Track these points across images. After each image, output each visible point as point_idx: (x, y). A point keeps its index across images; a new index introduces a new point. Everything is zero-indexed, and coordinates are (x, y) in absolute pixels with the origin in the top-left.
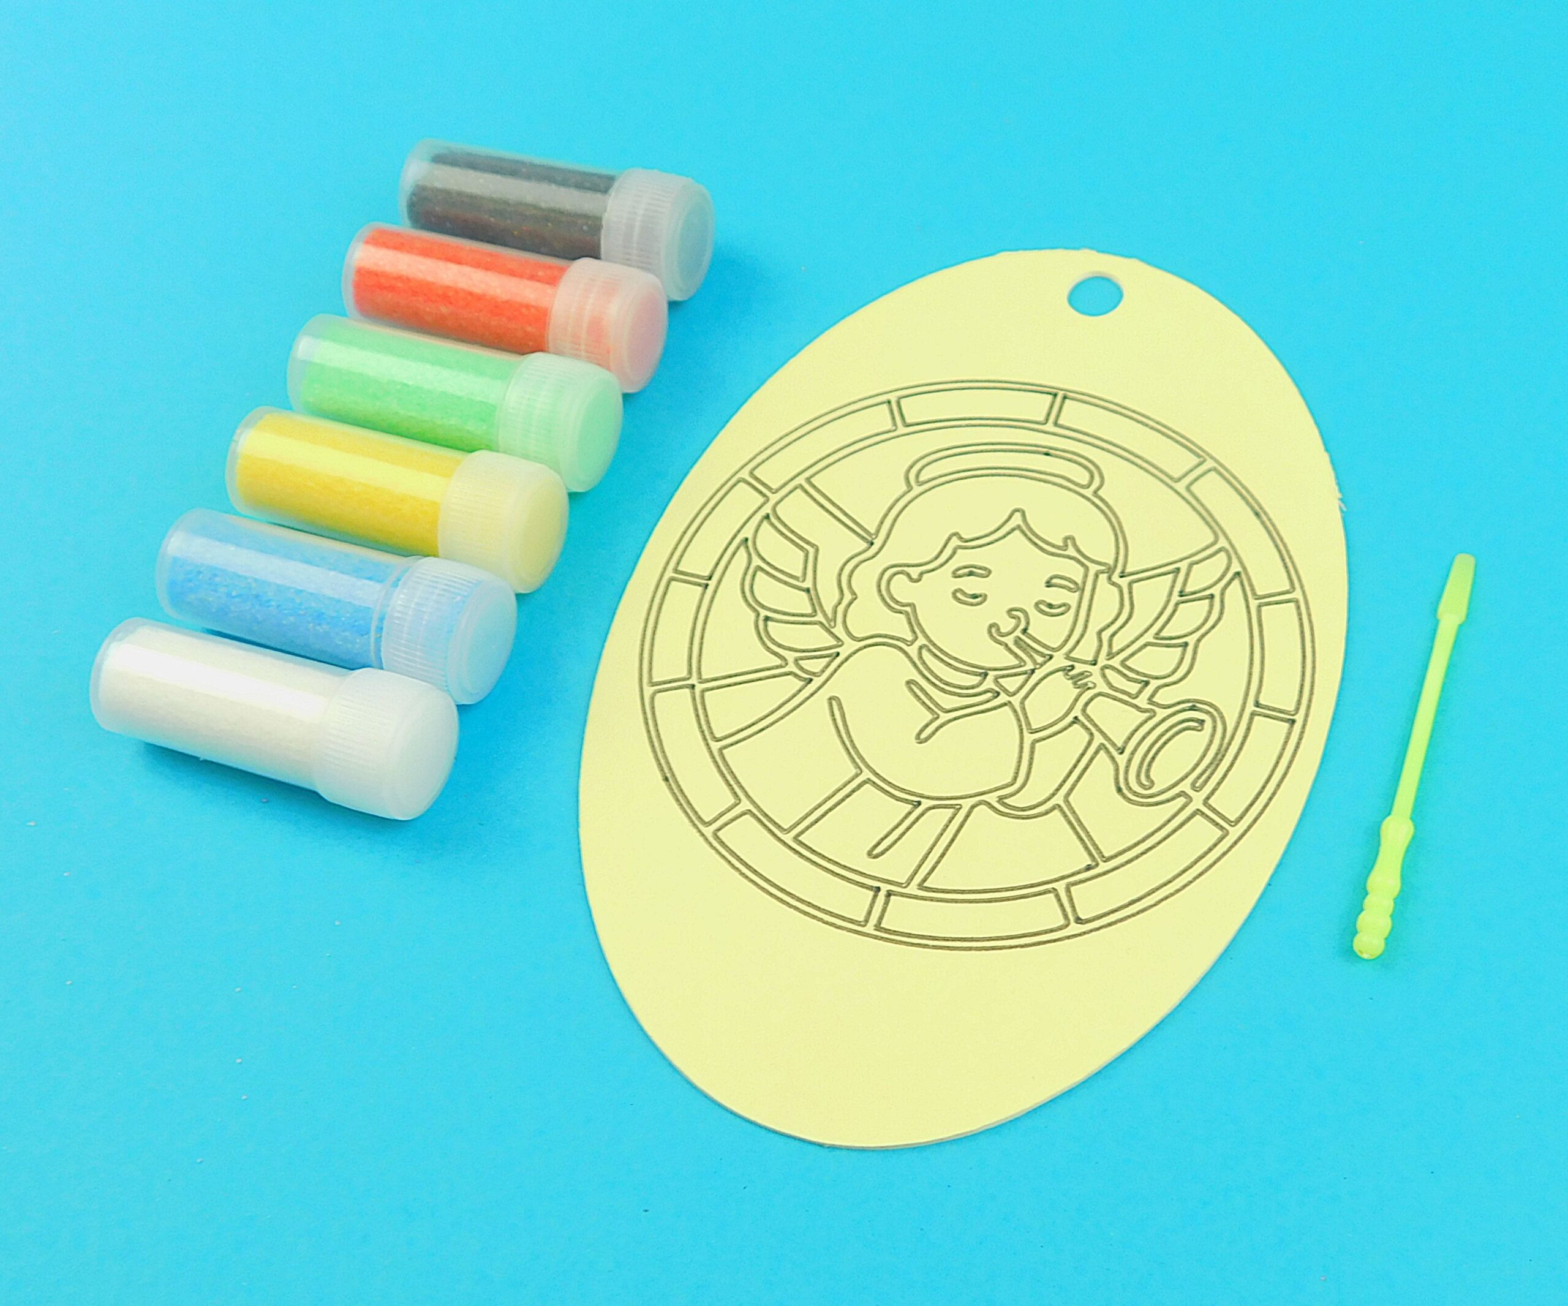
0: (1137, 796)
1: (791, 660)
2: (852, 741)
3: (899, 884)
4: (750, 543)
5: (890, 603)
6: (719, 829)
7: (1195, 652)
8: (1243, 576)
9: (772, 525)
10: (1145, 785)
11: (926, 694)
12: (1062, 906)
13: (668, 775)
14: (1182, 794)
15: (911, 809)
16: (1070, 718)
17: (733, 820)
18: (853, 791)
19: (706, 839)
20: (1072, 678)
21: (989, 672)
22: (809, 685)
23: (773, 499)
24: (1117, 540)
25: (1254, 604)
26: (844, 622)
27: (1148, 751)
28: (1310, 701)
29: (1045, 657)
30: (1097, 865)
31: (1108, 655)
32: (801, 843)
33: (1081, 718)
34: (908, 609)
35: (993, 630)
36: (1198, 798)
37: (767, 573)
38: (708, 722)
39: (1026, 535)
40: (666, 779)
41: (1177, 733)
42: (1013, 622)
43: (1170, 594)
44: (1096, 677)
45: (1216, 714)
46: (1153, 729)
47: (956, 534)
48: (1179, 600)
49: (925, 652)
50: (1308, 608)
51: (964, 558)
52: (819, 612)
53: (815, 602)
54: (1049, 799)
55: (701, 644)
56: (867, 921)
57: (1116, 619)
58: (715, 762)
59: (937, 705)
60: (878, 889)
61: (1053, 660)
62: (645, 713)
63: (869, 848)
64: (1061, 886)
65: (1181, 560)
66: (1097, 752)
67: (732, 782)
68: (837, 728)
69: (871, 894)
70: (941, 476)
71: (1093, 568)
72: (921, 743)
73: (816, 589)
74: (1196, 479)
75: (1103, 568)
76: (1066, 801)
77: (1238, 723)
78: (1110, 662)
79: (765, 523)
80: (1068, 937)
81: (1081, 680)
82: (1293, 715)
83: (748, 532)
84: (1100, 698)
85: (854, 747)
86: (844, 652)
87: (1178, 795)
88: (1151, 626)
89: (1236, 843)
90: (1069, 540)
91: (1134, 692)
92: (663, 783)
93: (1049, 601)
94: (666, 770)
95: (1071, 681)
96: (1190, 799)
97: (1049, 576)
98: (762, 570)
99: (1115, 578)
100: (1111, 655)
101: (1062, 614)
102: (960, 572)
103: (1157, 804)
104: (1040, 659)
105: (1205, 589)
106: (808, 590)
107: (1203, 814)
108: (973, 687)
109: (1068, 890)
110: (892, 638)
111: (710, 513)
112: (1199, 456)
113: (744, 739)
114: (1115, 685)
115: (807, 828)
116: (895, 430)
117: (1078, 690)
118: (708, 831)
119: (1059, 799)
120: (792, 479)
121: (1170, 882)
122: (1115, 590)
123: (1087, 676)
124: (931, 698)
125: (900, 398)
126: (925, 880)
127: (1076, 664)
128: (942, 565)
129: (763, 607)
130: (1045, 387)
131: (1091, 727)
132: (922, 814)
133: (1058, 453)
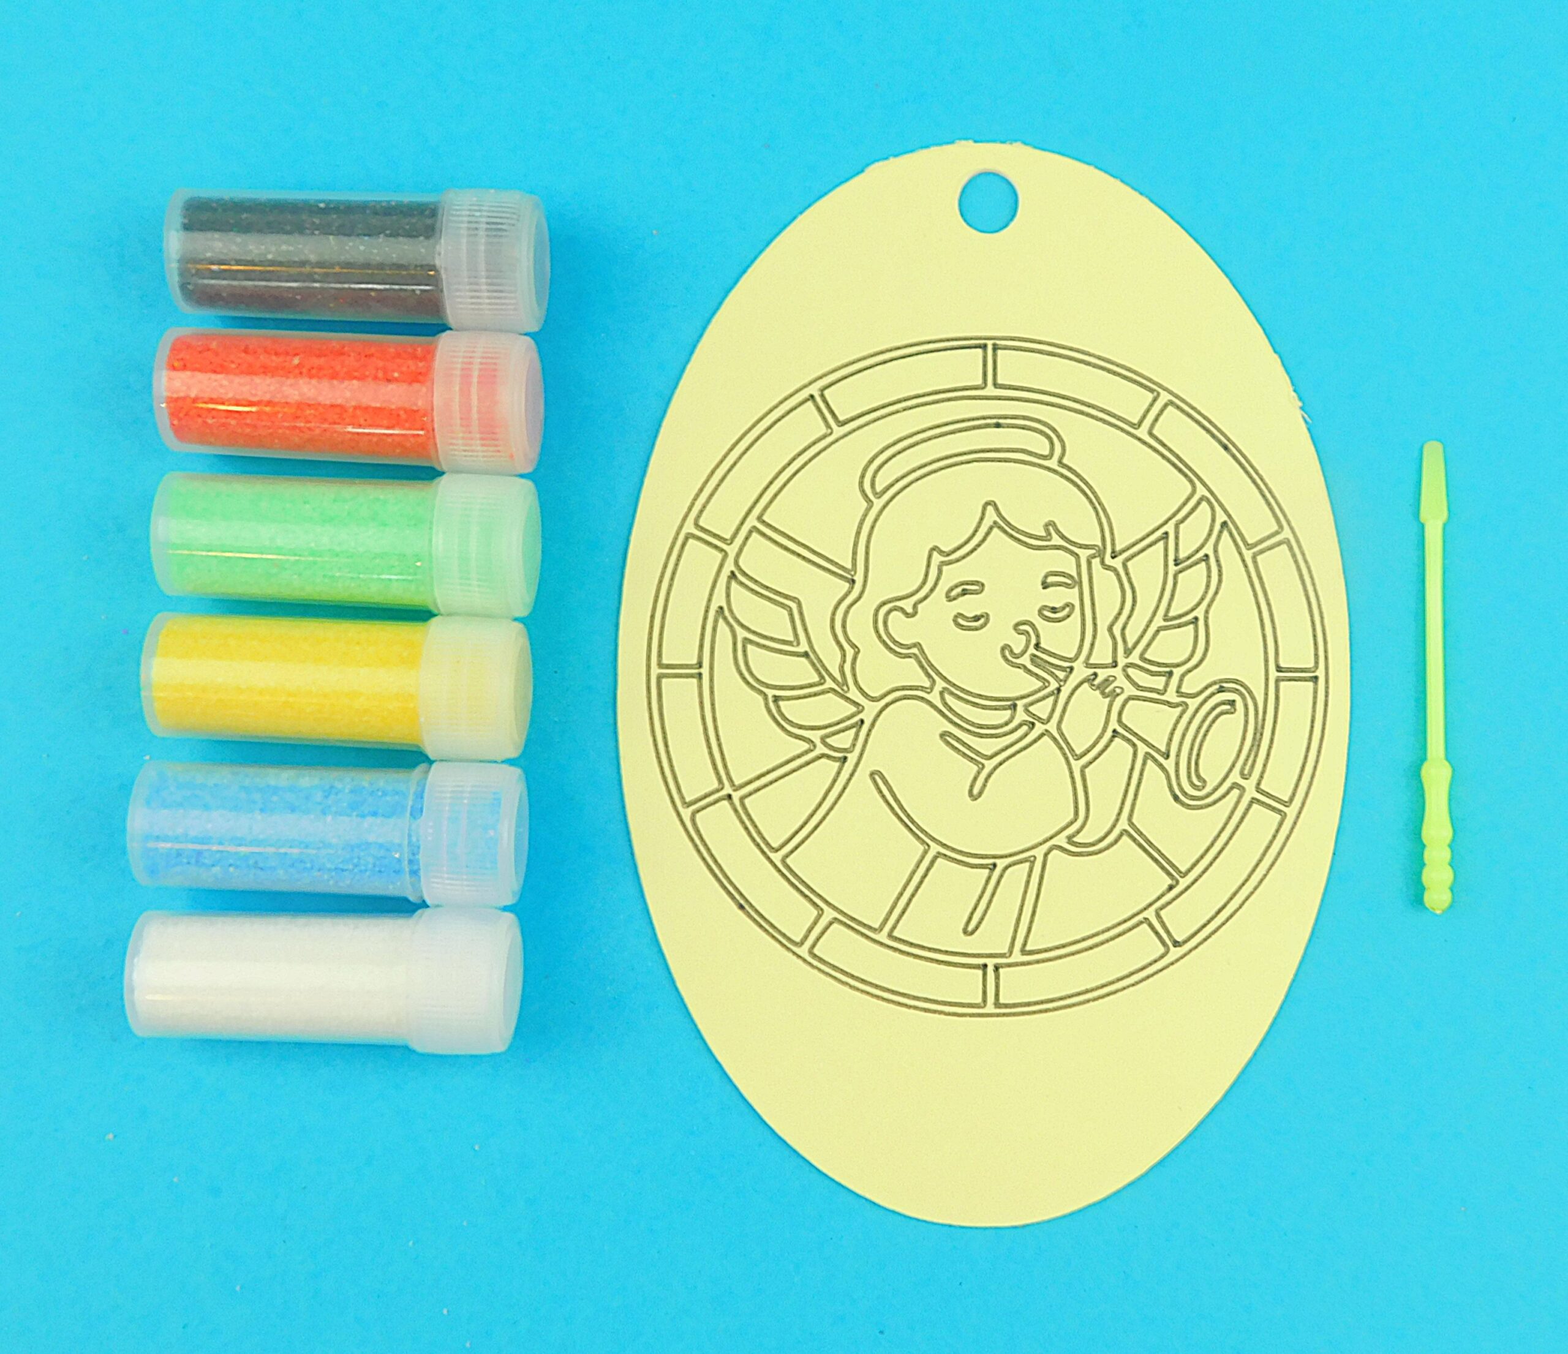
0: (1193, 800)
1: (818, 742)
3: (1002, 956)
5: (893, 646)
6: (814, 946)
9: (742, 584)
11: (964, 744)
12: (1157, 933)
13: (742, 902)
14: (1235, 785)
15: (989, 873)
16: (1109, 734)
18: (928, 870)
19: (805, 960)
20: (1098, 687)
22: (847, 764)
23: (732, 550)
25: (1248, 555)
26: (856, 682)
27: (1192, 749)
28: (1326, 651)
30: (1177, 882)
33: (1120, 730)
34: (915, 651)
35: (1007, 653)
36: (1250, 785)
38: (759, 833)
40: (741, 907)
41: (1214, 721)
42: (1023, 638)
43: (1166, 565)
46: (1190, 723)
47: (935, 548)
48: (1176, 571)
49: (947, 697)
50: (1300, 547)
51: (953, 575)
52: (827, 677)
53: (819, 666)
54: (1114, 826)
55: (720, 745)
56: (985, 1001)
58: (783, 875)
59: (978, 753)
60: (985, 966)
62: (692, 840)
63: (962, 926)
64: (1150, 914)
66: (1144, 764)
69: (980, 972)
70: (897, 481)
72: (976, 799)
73: (814, 652)
74: (1156, 420)
75: (1093, 551)
76: (1131, 824)
77: (1266, 694)
78: (1130, 660)
79: (734, 585)
80: (1172, 964)
81: (1106, 688)
82: (1314, 672)
83: (719, 600)
84: (1131, 702)
85: (913, 822)
86: (868, 716)
87: (1231, 788)
88: (1157, 607)
89: (1295, 823)
90: (1050, 525)
91: (1161, 687)
92: (740, 913)
93: (1052, 605)
95: (1098, 692)
96: (1242, 789)
97: (1043, 574)
98: (751, 642)
99: (1108, 561)
100: (1128, 652)
101: (1068, 616)
102: (954, 593)
103: (1215, 802)
104: (1061, 675)
105: (1197, 551)
106: (806, 655)
107: (1258, 801)
108: (1007, 724)
109: (1158, 916)
110: (911, 688)
112: (1152, 391)
113: (803, 842)
115: (898, 921)
117: (1108, 700)
118: (803, 951)
119: (1123, 824)
120: (742, 523)
122: (1111, 574)
123: (1113, 681)
124: (969, 747)
125: (822, 390)
126: (1025, 944)
128: (932, 590)
129: (768, 686)
130: (971, 339)
132: (1001, 876)
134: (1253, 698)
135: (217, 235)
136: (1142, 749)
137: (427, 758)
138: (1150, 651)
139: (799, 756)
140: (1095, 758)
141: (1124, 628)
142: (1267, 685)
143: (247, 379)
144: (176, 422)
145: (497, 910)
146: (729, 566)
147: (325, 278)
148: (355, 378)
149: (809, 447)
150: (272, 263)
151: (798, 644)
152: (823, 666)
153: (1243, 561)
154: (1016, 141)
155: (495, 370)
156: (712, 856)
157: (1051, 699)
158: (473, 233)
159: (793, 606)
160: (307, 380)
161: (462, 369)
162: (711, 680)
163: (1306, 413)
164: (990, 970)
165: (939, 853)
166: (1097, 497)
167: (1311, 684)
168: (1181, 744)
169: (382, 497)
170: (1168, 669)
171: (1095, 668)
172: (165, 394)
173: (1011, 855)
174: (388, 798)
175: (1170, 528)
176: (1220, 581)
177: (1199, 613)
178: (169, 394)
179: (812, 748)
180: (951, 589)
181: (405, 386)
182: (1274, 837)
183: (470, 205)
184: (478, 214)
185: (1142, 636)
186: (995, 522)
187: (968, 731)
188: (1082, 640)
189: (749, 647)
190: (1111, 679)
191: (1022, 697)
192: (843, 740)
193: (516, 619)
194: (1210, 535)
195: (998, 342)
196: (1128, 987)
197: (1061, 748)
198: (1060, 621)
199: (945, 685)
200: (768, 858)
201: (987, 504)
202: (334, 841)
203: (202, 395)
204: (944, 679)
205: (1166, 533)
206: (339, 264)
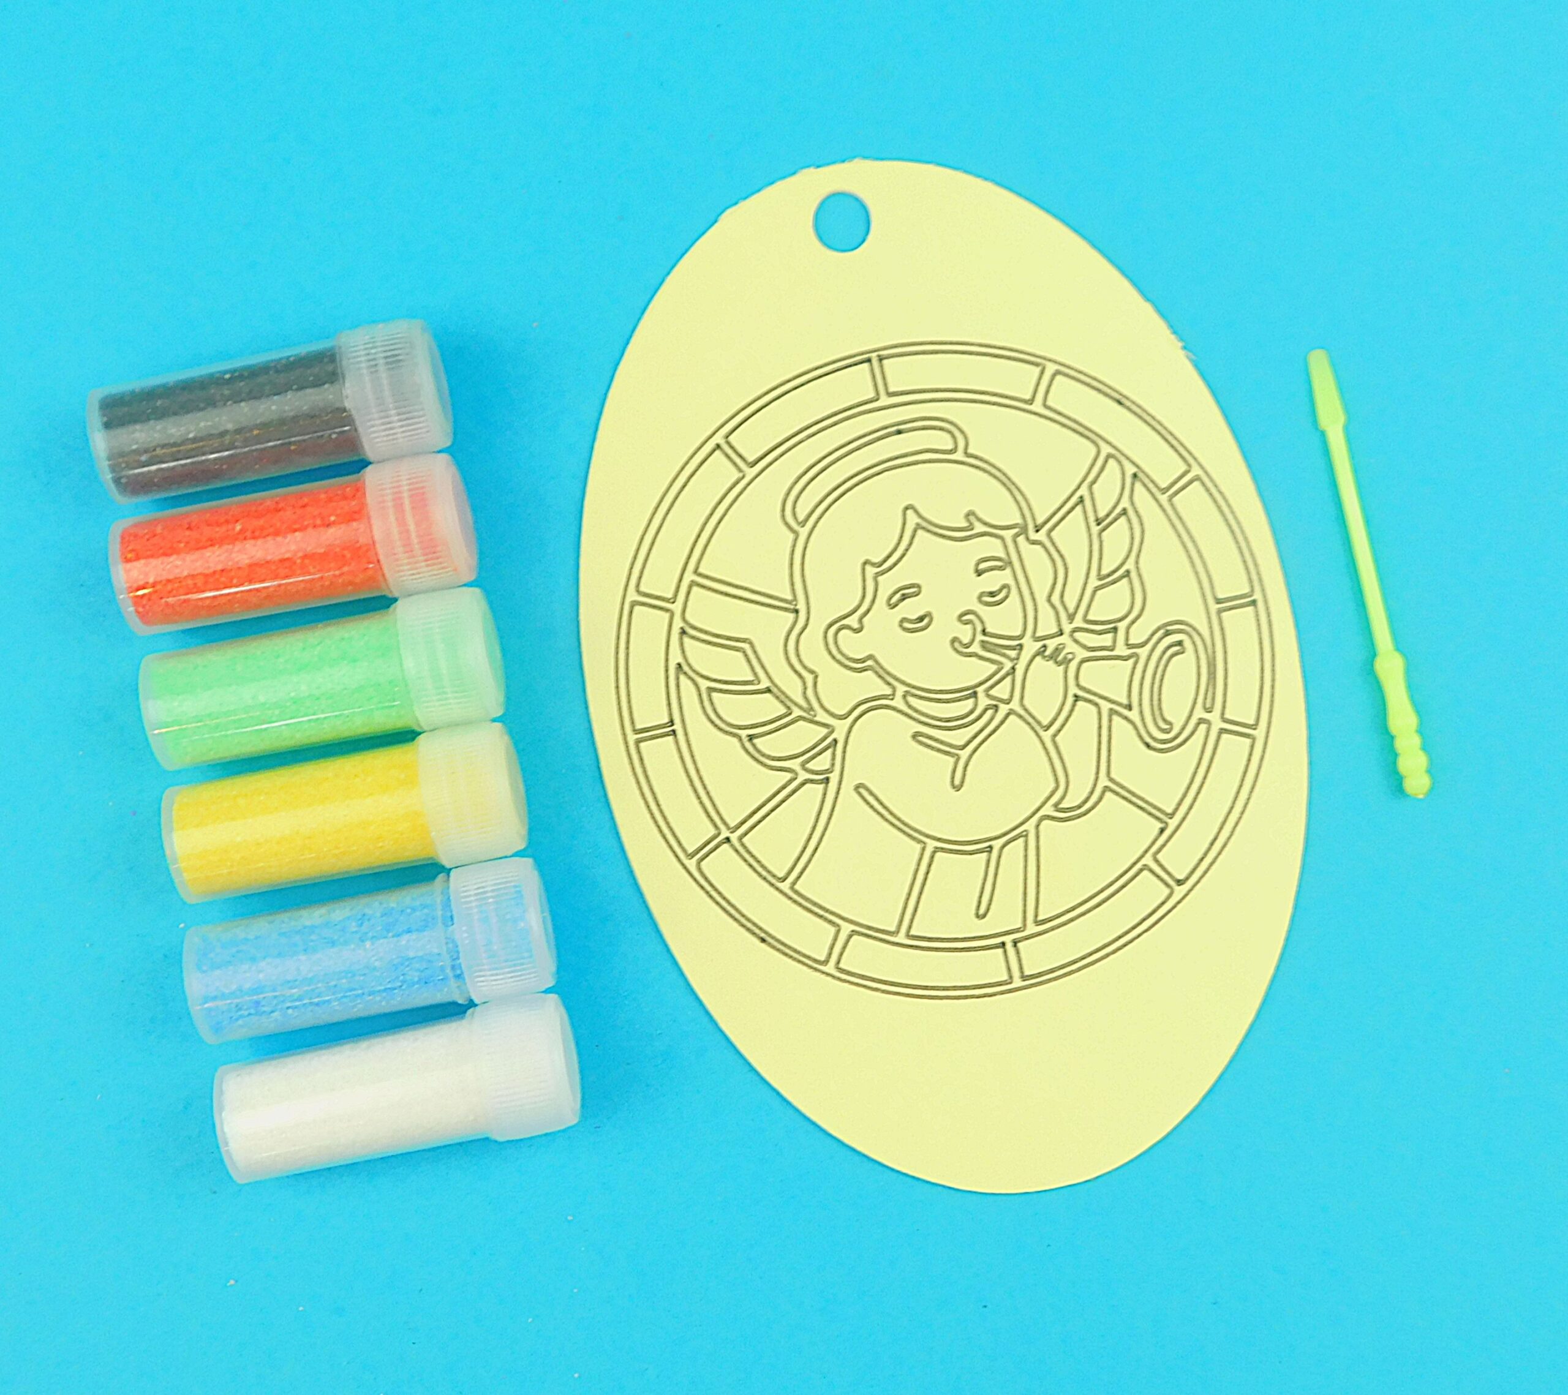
0: (1164, 743)
1: (798, 769)
2: (899, 819)
3: (1017, 930)
4: (686, 668)
6: (838, 962)
7: (1140, 576)
8: (1140, 475)
9: (693, 638)
10: (1166, 729)
11: (936, 740)
12: (1158, 877)
13: (763, 935)
16: (1070, 700)
17: (844, 947)
18: (930, 865)
19: (833, 977)
22: (830, 784)
23: (677, 607)
26: (822, 706)
28: (1258, 574)
29: (1015, 649)
33: (1081, 693)
34: (870, 663)
36: (1214, 717)
40: (763, 940)
41: (1166, 666)
42: (969, 627)
43: (1088, 528)
45: (1189, 629)
46: (1144, 671)
47: (866, 563)
50: (1212, 480)
51: (889, 583)
52: (794, 708)
53: (783, 698)
54: (1095, 785)
57: (1056, 578)
58: (795, 902)
60: (1003, 944)
63: (973, 911)
64: (1148, 860)
67: (821, 912)
68: (879, 813)
73: (776, 686)
74: (1047, 392)
76: (1112, 780)
77: (1211, 628)
78: (1075, 625)
80: (1179, 902)
82: (1251, 596)
84: (1085, 665)
86: (840, 735)
87: (1198, 724)
88: (1089, 569)
89: (1266, 743)
92: (763, 945)
94: (757, 931)
102: (894, 600)
104: (1013, 654)
105: (1114, 507)
108: (972, 712)
111: (627, 655)
112: (1037, 365)
116: (743, 477)
117: (1062, 668)
118: (830, 968)
119: (1103, 782)
120: (680, 580)
123: (1064, 648)
124: (942, 742)
126: (1036, 916)
127: (1046, 642)
131: (1091, 697)
134: (1199, 634)
135: (138, 427)
136: (1105, 706)
137: (443, 867)
139: (784, 787)
140: (1063, 725)
141: (1062, 596)
142: (1209, 618)
143: (196, 555)
144: (141, 609)
145: (539, 994)
146: (678, 624)
147: (246, 442)
148: (295, 530)
150: (194, 440)
153: (1161, 506)
154: (855, 157)
155: (423, 494)
157: (1009, 679)
158: (373, 370)
160: (252, 542)
161: (394, 500)
162: (686, 734)
163: (1189, 350)
164: (1009, 946)
165: (936, 848)
168: (1141, 693)
169: (346, 635)
172: (125, 586)
174: (418, 913)
175: (1083, 491)
176: (1143, 532)
177: (1130, 565)
178: (128, 585)
180: (890, 598)
181: (343, 527)
183: (365, 344)
184: (373, 351)
185: (1080, 600)
186: (918, 524)
190: (1061, 646)
192: (822, 763)
193: (494, 720)
194: (1123, 488)
195: (881, 353)
200: (777, 889)
201: (906, 508)
202: (377, 964)
203: (159, 579)
204: (903, 683)
205: (1081, 497)
206: (256, 427)
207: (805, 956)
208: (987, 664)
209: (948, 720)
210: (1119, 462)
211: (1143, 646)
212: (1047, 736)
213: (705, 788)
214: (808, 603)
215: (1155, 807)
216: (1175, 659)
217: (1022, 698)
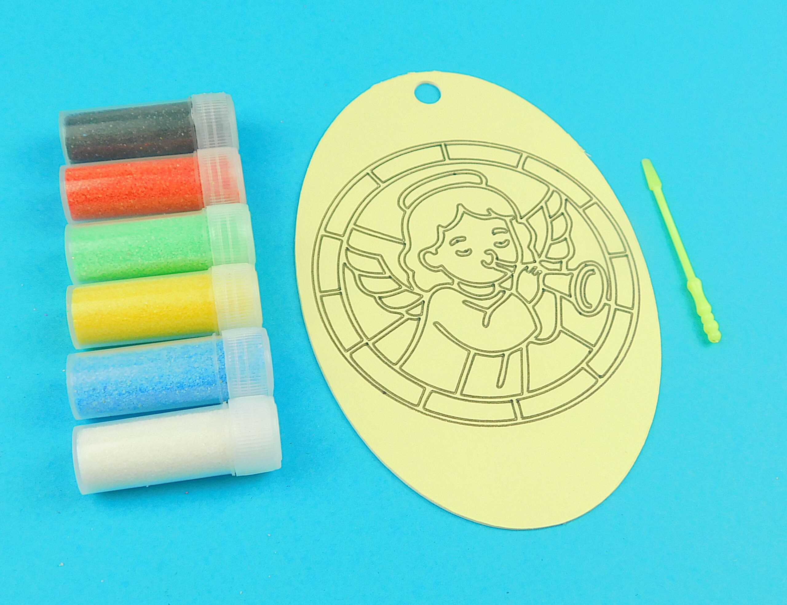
0: (589, 313)
1: (405, 313)
3: (519, 395)
4: (348, 265)
6: (425, 405)
8: (569, 199)
9: (352, 252)
11: (474, 304)
12: (590, 373)
14: (605, 304)
15: (502, 358)
16: (541, 291)
18: (472, 362)
19: (422, 413)
20: (530, 272)
21: (495, 283)
22: (421, 321)
23: (345, 239)
24: (509, 203)
25: (581, 210)
26: (417, 285)
27: (581, 291)
28: (628, 244)
29: (513, 267)
31: (538, 256)
32: (465, 395)
33: (545, 288)
34: (441, 268)
35: (484, 263)
36: (612, 303)
37: (366, 276)
38: (385, 357)
39: (469, 215)
40: (384, 393)
42: (490, 256)
44: (540, 268)
45: (597, 265)
46: (576, 281)
47: (439, 226)
49: (461, 285)
52: (402, 285)
55: (357, 322)
58: (401, 375)
59: (482, 307)
60: (512, 401)
61: (517, 267)
62: (353, 366)
64: (584, 365)
65: (541, 202)
66: (561, 301)
67: (416, 381)
69: (510, 404)
71: (508, 219)
72: (487, 327)
74: (524, 164)
75: (511, 218)
76: (563, 327)
77: (607, 264)
78: (541, 259)
80: (601, 386)
81: (534, 271)
83: (343, 260)
84: (547, 276)
85: (460, 342)
86: (426, 298)
89: (638, 316)
91: (559, 268)
92: (384, 395)
95: (531, 274)
96: (610, 305)
98: (362, 275)
99: (519, 220)
100: (540, 256)
101: (508, 245)
102: (453, 242)
103: (598, 313)
104: (512, 269)
105: (558, 212)
106: (390, 277)
108: (492, 293)
110: (443, 284)
111: (319, 258)
114: (549, 268)
117: (536, 276)
118: (420, 408)
119: (559, 328)
121: (624, 344)
124: (478, 305)
126: (528, 388)
127: (528, 265)
128: (443, 242)
129: (375, 293)
130: (434, 143)
131: (552, 291)
132: (508, 359)
133: (459, 172)
138: (549, 254)
139: (397, 321)
141: (535, 246)
146: (345, 245)
149: (371, 193)
151: (385, 273)
152: (399, 281)
154: (433, 70)
156: (364, 372)
159: (379, 258)
163: (588, 153)
164: (515, 402)
165: (475, 353)
166: (507, 197)
167: (625, 258)
170: (560, 260)
171: (526, 264)
173: (510, 349)
175: (543, 204)
179: (402, 316)
182: (630, 323)
185: (544, 248)
186: (464, 212)
187: (475, 298)
188: (517, 254)
189: (362, 278)
190: (535, 267)
191: (497, 281)
192: (417, 311)
195: (446, 143)
196: (584, 399)
197: (520, 300)
198: (505, 247)
199: (459, 281)
200: (393, 368)
204: (458, 278)
207: (406, 401)
208: (499, 273)
209: (480, 296)
210: (559, 194)
211: (575, 270)
212: (530, 306)
213: (356, 319)
214: (410, 241)
215: (586, 341)
216: (590, 277)
217: (517, 288)
